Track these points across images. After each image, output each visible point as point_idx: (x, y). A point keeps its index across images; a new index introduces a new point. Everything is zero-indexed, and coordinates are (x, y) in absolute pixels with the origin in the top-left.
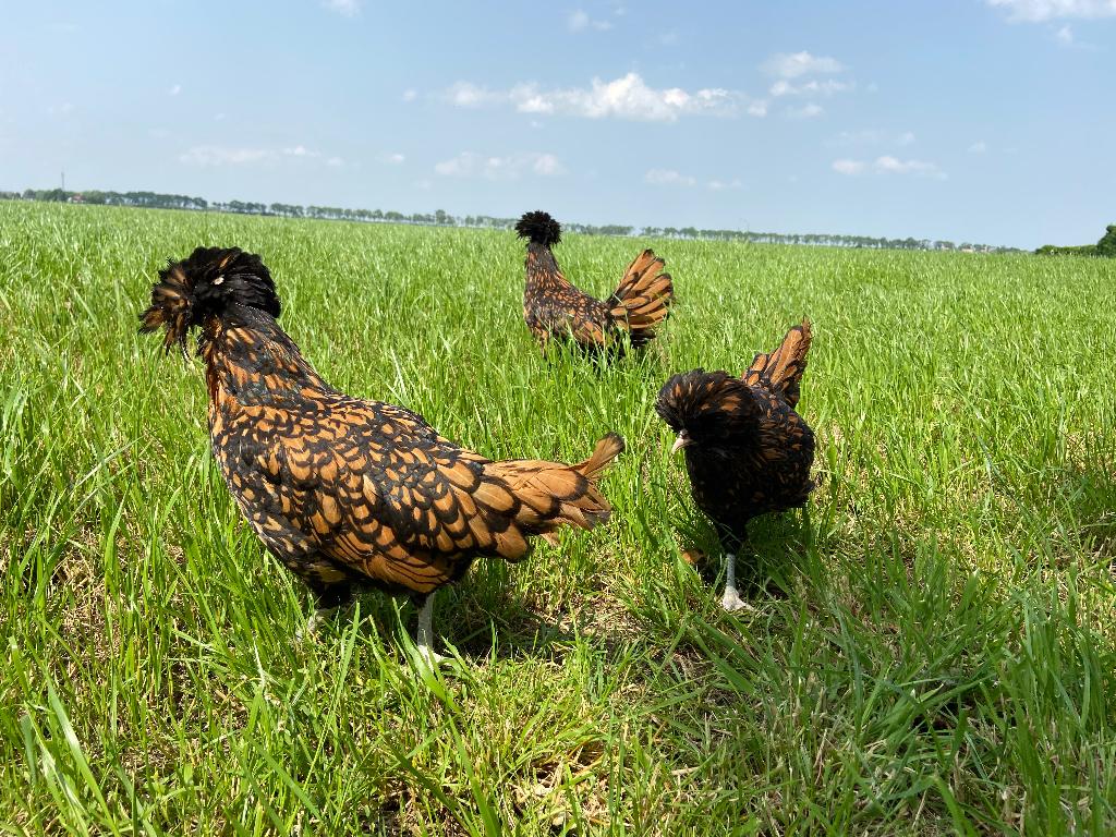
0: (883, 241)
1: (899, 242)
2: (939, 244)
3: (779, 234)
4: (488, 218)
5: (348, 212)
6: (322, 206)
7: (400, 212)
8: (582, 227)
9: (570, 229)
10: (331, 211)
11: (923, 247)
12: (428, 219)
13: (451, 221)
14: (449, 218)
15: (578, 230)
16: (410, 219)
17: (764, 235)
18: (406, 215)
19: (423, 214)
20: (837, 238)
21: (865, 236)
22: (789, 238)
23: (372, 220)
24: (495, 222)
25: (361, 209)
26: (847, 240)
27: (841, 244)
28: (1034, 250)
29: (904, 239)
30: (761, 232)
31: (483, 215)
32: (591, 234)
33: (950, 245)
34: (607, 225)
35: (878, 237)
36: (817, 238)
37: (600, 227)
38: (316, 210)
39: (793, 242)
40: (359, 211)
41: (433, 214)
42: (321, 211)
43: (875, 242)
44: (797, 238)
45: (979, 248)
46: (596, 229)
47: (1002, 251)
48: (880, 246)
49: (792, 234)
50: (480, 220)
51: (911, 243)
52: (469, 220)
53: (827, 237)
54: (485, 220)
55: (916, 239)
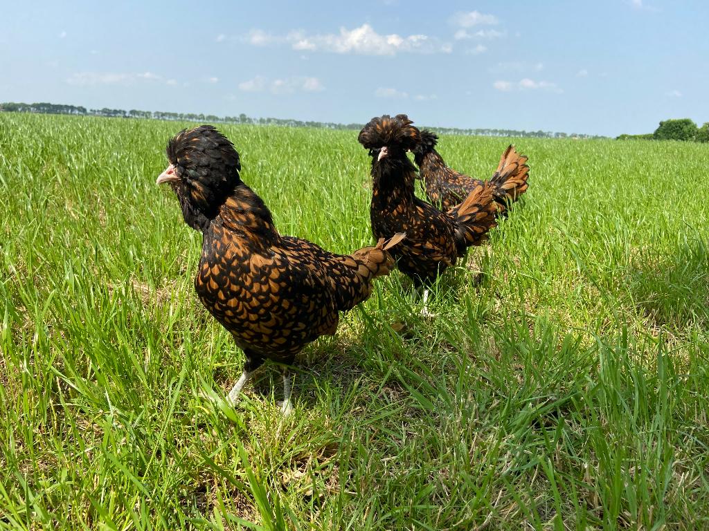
0: (523, 133)
1: (533, 133)
2: (557, 134)
3: (459, 128)
4: (275, 119)
5: (181, 116)
6: (164, 112)
7: (216, 115)
8: (335, 125)
9: (327, 126)
10: (170, 115)
11: (548, 136)
12: (234, 120)
14: (249, 119)
15: (333, 127)
16: (223, 120)
17: (450, 130)
18: (220, 117)
19: (232, 117)
20: (495, 131)
21: (512, 130)
22: (466, 131)
23: (198, 121)
24: (279, 122)
25: (190, 113)
26: (502, 132)
27: (498, 134)
28: (614, 137)
29: (536, 131)
30: (448, 128)
31: (271, 117)
32: (340, 129)
33: (564, 135)
34: (351, 123)
35: (521, 130)
36: (483, 131)
37: (346, 125)
38: (160, 114)
39: (468, 134)
40: (189, 115)
41: (238, 116)
42: (163, 115)
43: (518, 133)
44: (470, 131)
45: (582, 136)
46: (344, 126)
47: (596, 138)
48: (522, 136)
49: (468, 129)
50: (269, 120)
51: (540, 134)
52: (262, 121)
53: (489, 130)
54: (273, 121)
55: (544, 131)
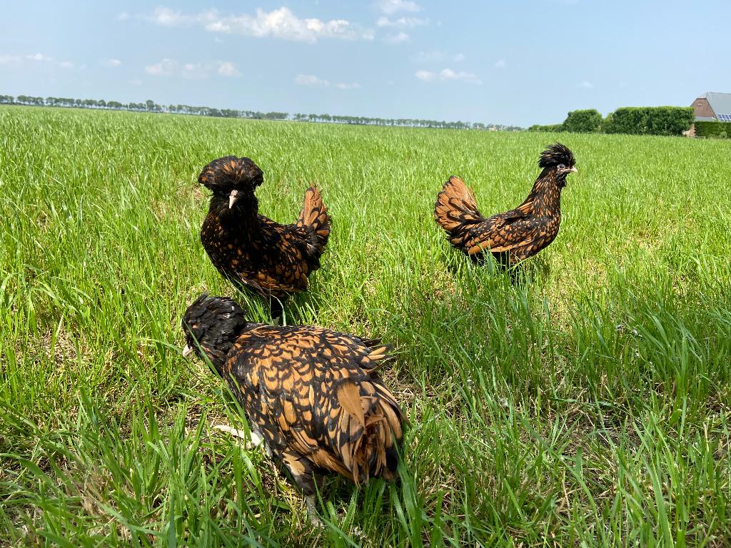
0: (444, 123)
1: (453, 124)
2: (475, 125)
3: (382, 118)
4: (186, 106)
5: (78, 102)
6: (58, 98)
7: (119, 101)
8: (253, 113)
9: (245, 115)
10: (65, 101)
11: (467, 127)
12: (141, 106)
13: (158, 108)
14: (156, 105)
15: (251, 116)
16: (127, 106)
17: (372, 120)
18: (123, 103)
19: (137, 103)
20: (417, 121)
21: (433, 120)
22: (388, 121)
23: (98, 107)
24: (191, 109)
25: (89, 99)
26: (423, 122)
27: (419, 125)
28: (527, 128)
29: (455, 122)
30: (370, 118)
31: (182, 104)
32: (260, 118)
33: (481, 125)
34: (270, 112)
35: (441, 121)
36: (404, 122)
37: (265, 113)
38: (54, 100)
39: (390, 124)
40: (86, 100)
41: (145, 103)
42: (57, 101)
43: (439, 124)
44: (392, 121)
45: (498, 127)
46: (263, 115)
47: (510, 129)
48: (442, 126)
49: (390, 119)
50: (180, 108)
51: (459, 125)
52: (172, 108)
53: (410, 121)
54: (184, 108)
55: (463, 122)
